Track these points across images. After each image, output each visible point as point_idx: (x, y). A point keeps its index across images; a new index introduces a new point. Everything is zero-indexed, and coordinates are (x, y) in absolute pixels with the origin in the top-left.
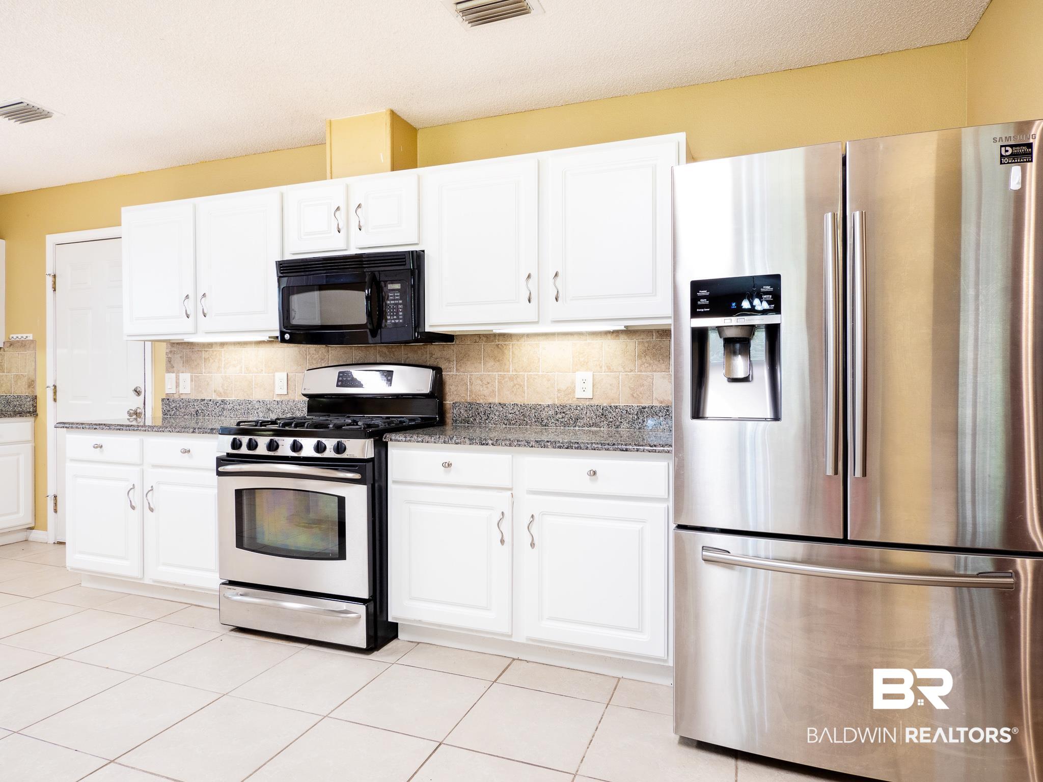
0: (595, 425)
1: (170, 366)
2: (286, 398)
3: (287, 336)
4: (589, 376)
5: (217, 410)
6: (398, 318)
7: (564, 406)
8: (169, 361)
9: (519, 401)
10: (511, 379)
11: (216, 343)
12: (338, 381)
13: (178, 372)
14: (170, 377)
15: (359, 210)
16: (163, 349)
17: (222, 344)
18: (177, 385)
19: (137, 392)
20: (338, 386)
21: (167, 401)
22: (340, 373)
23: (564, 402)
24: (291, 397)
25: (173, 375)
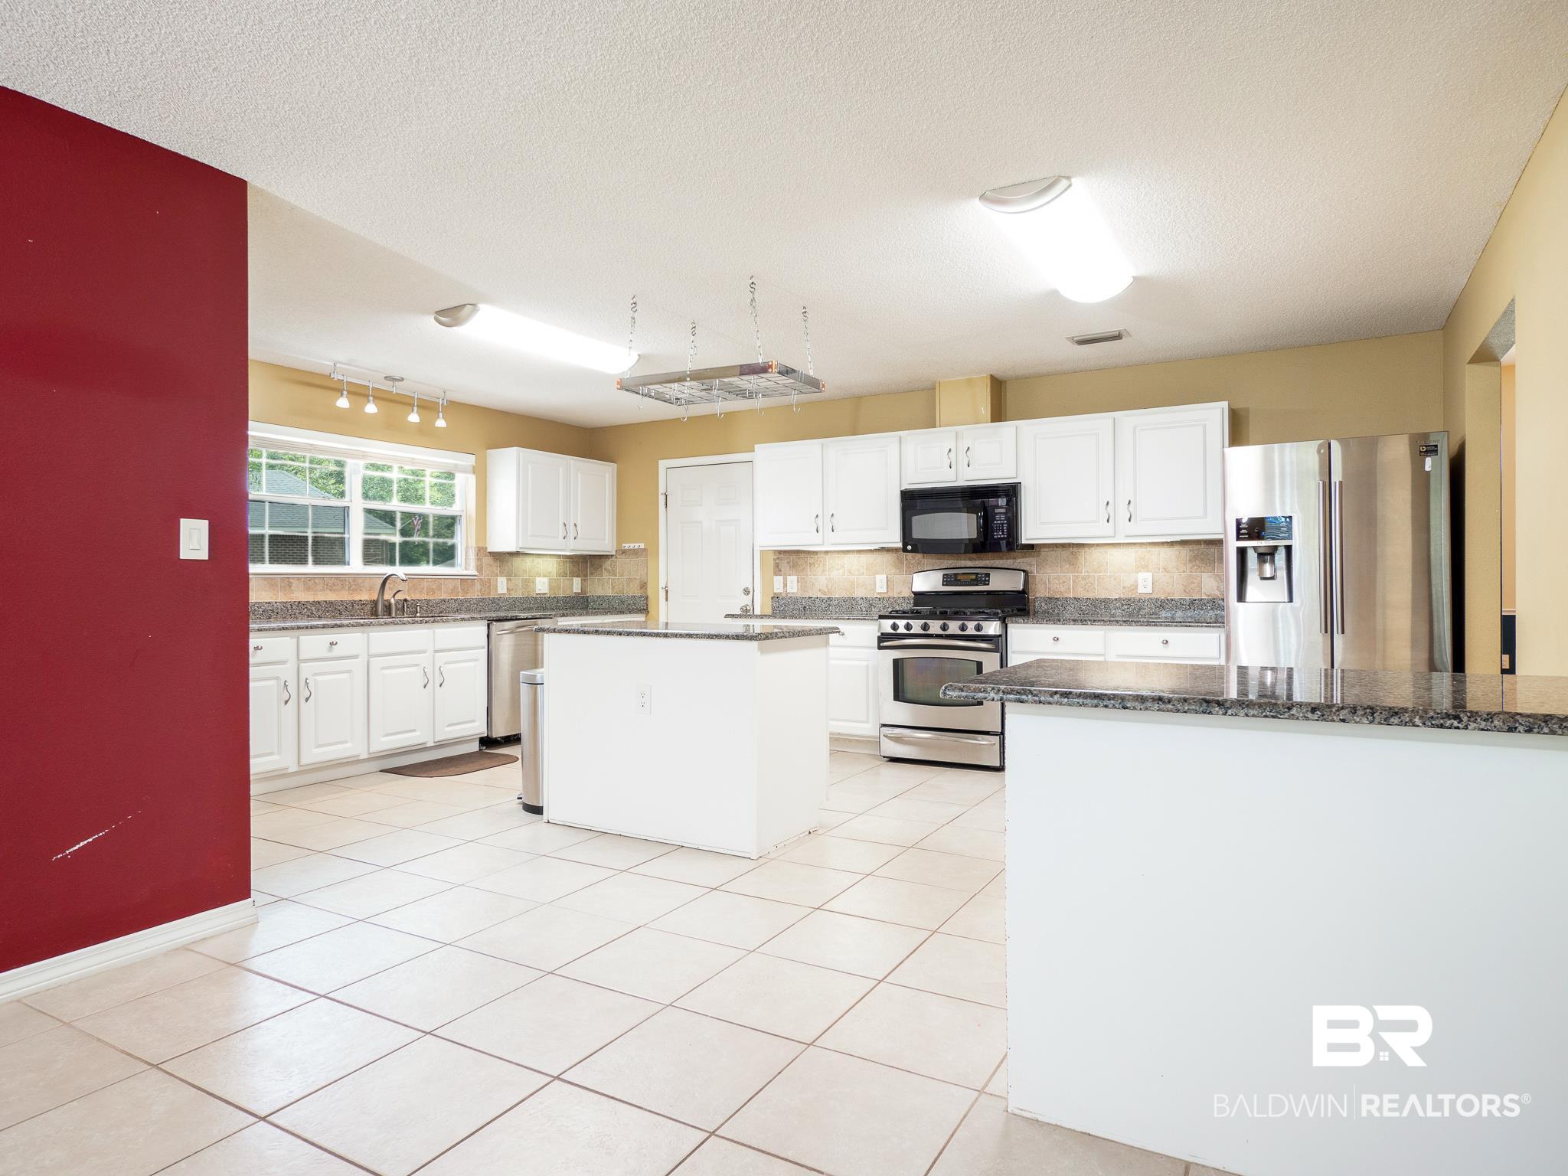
0: (1154, 614)
1: (777, 571)
2: (885, 596)
3: (909, 547)
4: (1149, 576)
5: (823, 606)
6: (1003, 534)
7: (1129, 600)
8: (777, 566)
9: (1091, 595)
10: (1084, 579)
11: (821, 552)
12: (943, 581)
13: (785, 575)
14: (778, 581)
15: (968, 452)
16: (772, 557)
17: (827, 552)
18: (785, 585)
19: (746, 592)
20: (943, 585)
21: (776, 598)
22: (944, 575)
23: (1130, 596)
24: (890, 594)
25: (781, 578)
